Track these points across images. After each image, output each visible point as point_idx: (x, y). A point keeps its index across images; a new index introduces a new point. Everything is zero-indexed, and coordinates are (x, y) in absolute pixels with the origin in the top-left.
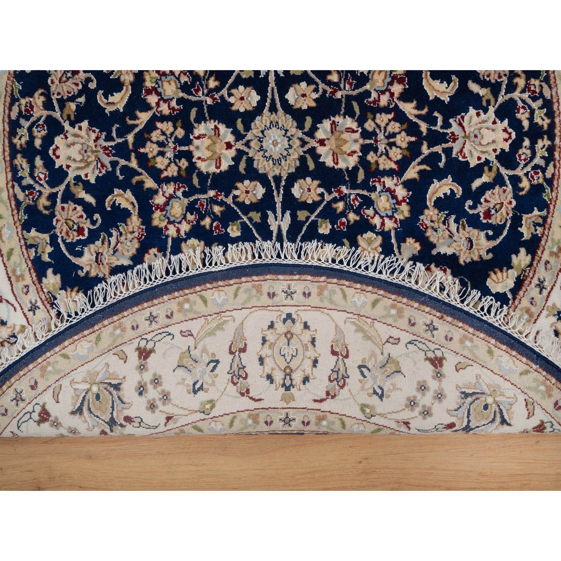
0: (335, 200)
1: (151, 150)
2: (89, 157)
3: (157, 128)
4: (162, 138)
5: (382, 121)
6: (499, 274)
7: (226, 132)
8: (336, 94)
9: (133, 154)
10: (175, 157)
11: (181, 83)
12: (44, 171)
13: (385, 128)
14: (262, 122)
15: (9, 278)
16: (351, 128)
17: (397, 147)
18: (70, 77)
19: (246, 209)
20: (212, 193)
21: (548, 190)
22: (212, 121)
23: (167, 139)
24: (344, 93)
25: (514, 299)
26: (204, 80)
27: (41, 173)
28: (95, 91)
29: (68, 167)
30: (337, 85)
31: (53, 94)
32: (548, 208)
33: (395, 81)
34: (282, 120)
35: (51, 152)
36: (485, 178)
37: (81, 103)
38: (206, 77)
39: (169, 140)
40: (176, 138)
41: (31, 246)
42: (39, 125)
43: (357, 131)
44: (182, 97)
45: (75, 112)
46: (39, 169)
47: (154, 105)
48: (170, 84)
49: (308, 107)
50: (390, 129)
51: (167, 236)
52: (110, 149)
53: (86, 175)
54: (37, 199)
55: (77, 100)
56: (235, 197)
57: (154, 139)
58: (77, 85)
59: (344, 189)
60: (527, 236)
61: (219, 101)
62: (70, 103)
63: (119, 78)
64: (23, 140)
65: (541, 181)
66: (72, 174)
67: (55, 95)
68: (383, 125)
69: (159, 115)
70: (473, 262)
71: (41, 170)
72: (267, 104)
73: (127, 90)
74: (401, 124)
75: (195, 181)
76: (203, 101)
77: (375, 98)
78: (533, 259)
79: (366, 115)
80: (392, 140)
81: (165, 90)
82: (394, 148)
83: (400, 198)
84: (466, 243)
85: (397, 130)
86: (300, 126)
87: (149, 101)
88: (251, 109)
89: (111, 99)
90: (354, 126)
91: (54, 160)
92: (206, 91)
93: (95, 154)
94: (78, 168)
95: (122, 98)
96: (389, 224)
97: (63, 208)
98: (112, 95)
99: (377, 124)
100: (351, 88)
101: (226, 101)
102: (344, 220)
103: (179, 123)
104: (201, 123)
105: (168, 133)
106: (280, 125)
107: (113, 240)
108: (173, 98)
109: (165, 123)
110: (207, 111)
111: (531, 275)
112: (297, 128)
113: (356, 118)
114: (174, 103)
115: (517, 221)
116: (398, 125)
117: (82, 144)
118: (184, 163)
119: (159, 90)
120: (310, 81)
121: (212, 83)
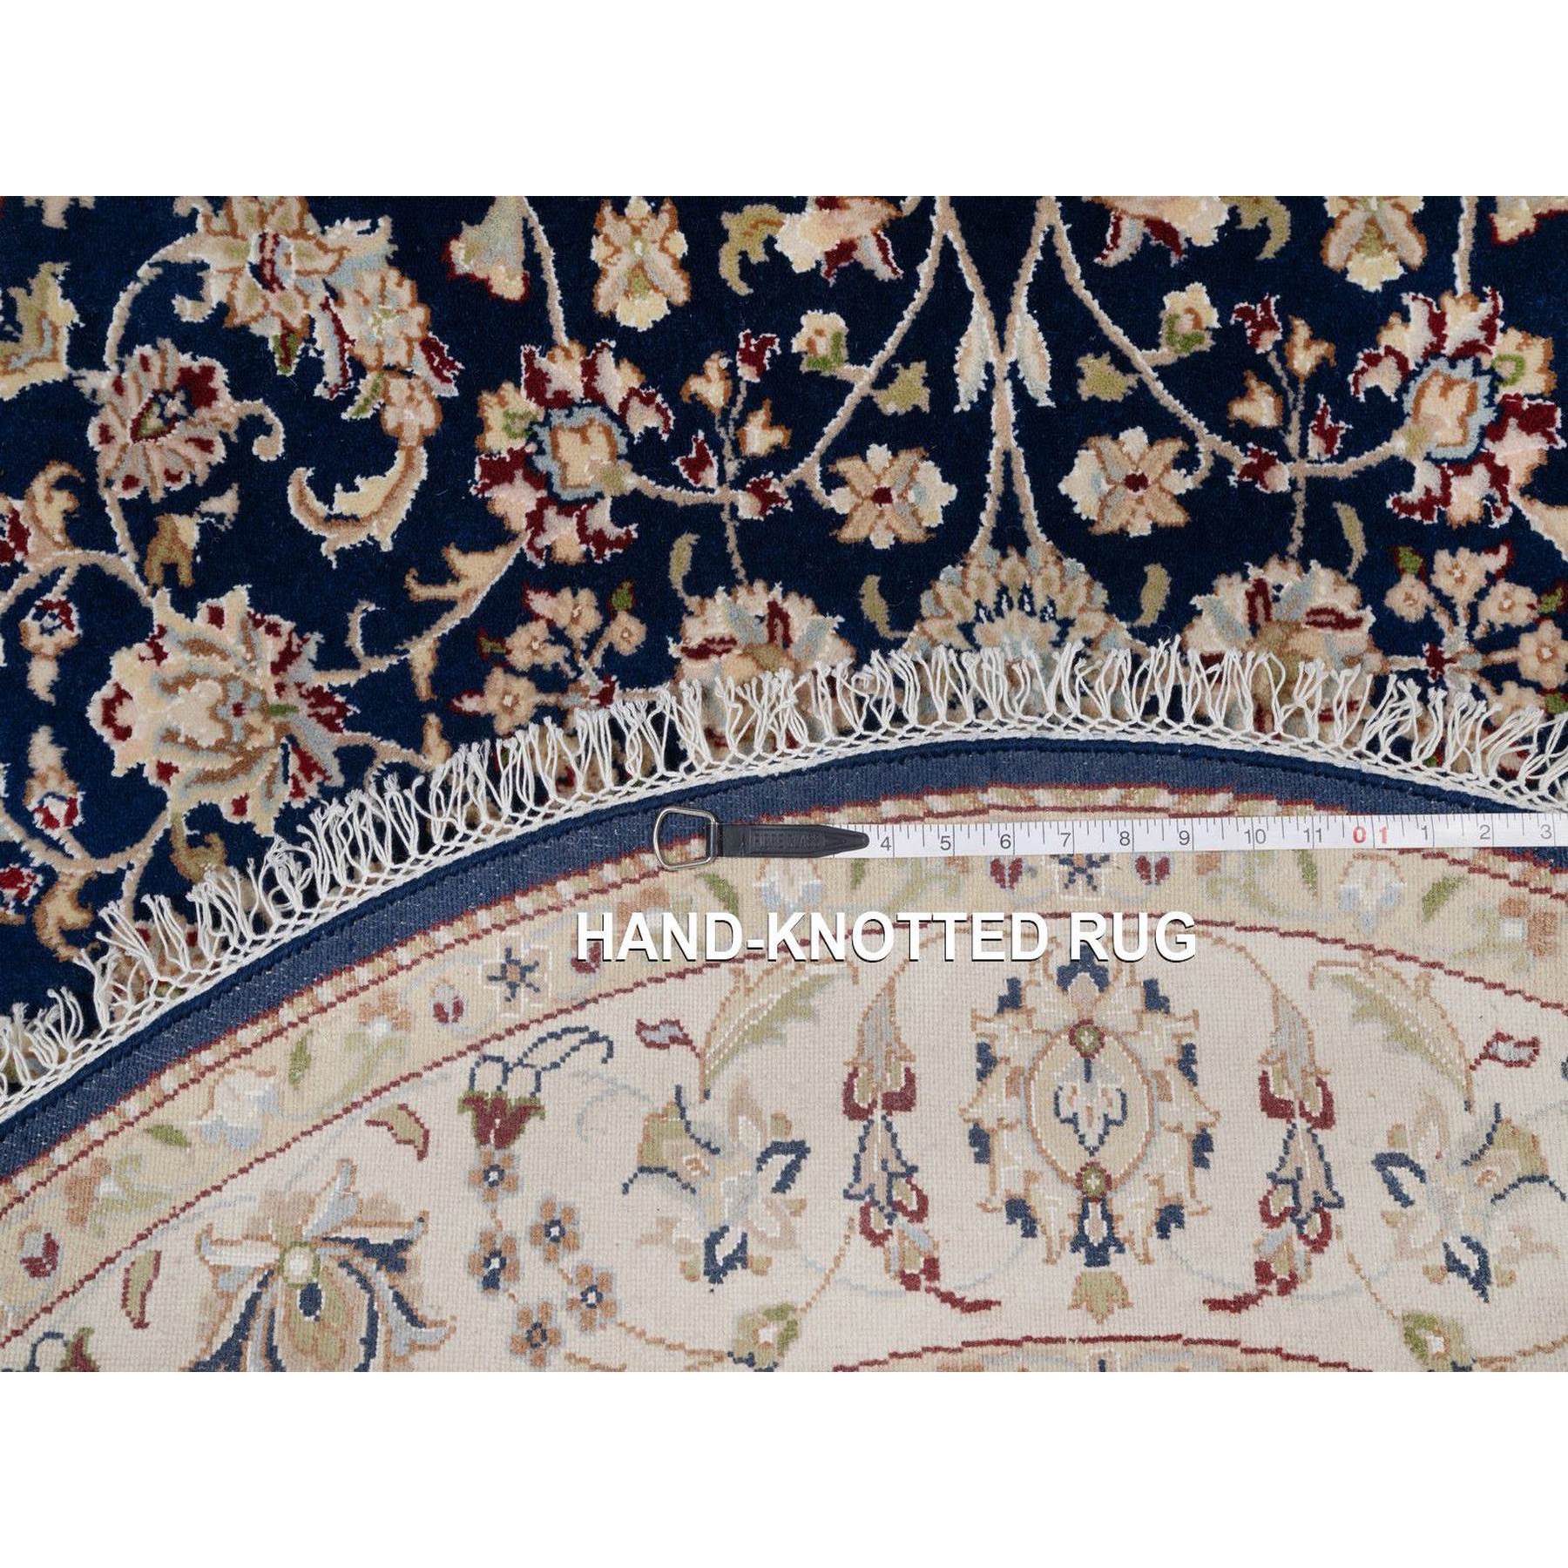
1: (508, 701)
2: (250, 730)
3: (535, 617)
4: (553, 655)
5: (1461, 580)
7: (815, 630)
8: (1268, 476)
9: (433, 719)
11: (631, 437)
12: (67, 788)
13: (1473, 609)
14: (963, 587)
16: (1332, 612)
17: (1524, 683)
18: (176, 417)
22: (759, 586)
23: (571, 660)
24: (1303, 469)
26: (724, 423)
27: (53, 795)
28: (281, 469)
29: (166, 771)
30: (1271, 437)
31: (109, 483)
33: (1513, 421)
34: (1048, 582)
35: (94, 713)
37: (220, 517)
38: (735, 412)
39: (582, 662)
40: (611, 653)
42: (48, 605)
43: (1356, 623)
44: (636, 493)
45: (196, 553)
46: (44, 780)
47: (519, 522)
48: (585, 440)
49: (1155, 526)
50: (1491, 611)
52: (339, 699)
53: (240, 806)
54: (37, 900)
55: (205, 507)
57: (521, 659)
58: (205, 445)
61: (788, 506)
62: (176, 517)
63: (378, 416)
66: (179, 802)
67: (117, 487)
68: (1463, 596)
69: (541, 565)
71: (53, 784)
72: (983, 517)
73: (409, 465)
74: (1539, 591)
76: (721, 507)
77: (1428, 491)
79: (1394, 558)
80: (1501, 657)
81: (564, 466)
82: (1510, 687)
85: (1521, 616)
86: (1123, 605)
87: (499, 509)
88: (918, 536)
89: (343, 502)
90: (1345, 599)
91: (106, 747)
92: (732, 468)
93: (278, 719)
94: (207, 778)
95: (390, 498)
98: (350, 487)
99: (1438, 593)
100: (1329, 450)
101: (818, 506)
103: (622, 597)
104: (711, 595)
105: (577, 633)
106: (1040, 602)
108: (600, 495)
109: (566, 594)
110: (739, 547)
112: (1108, 610)
113: (1352, 569)
114: (601, 517)
116: (1524, 595)
117: (224, 681)
119: (543, 463)
120: (1160, 426)
121: (760, 437)
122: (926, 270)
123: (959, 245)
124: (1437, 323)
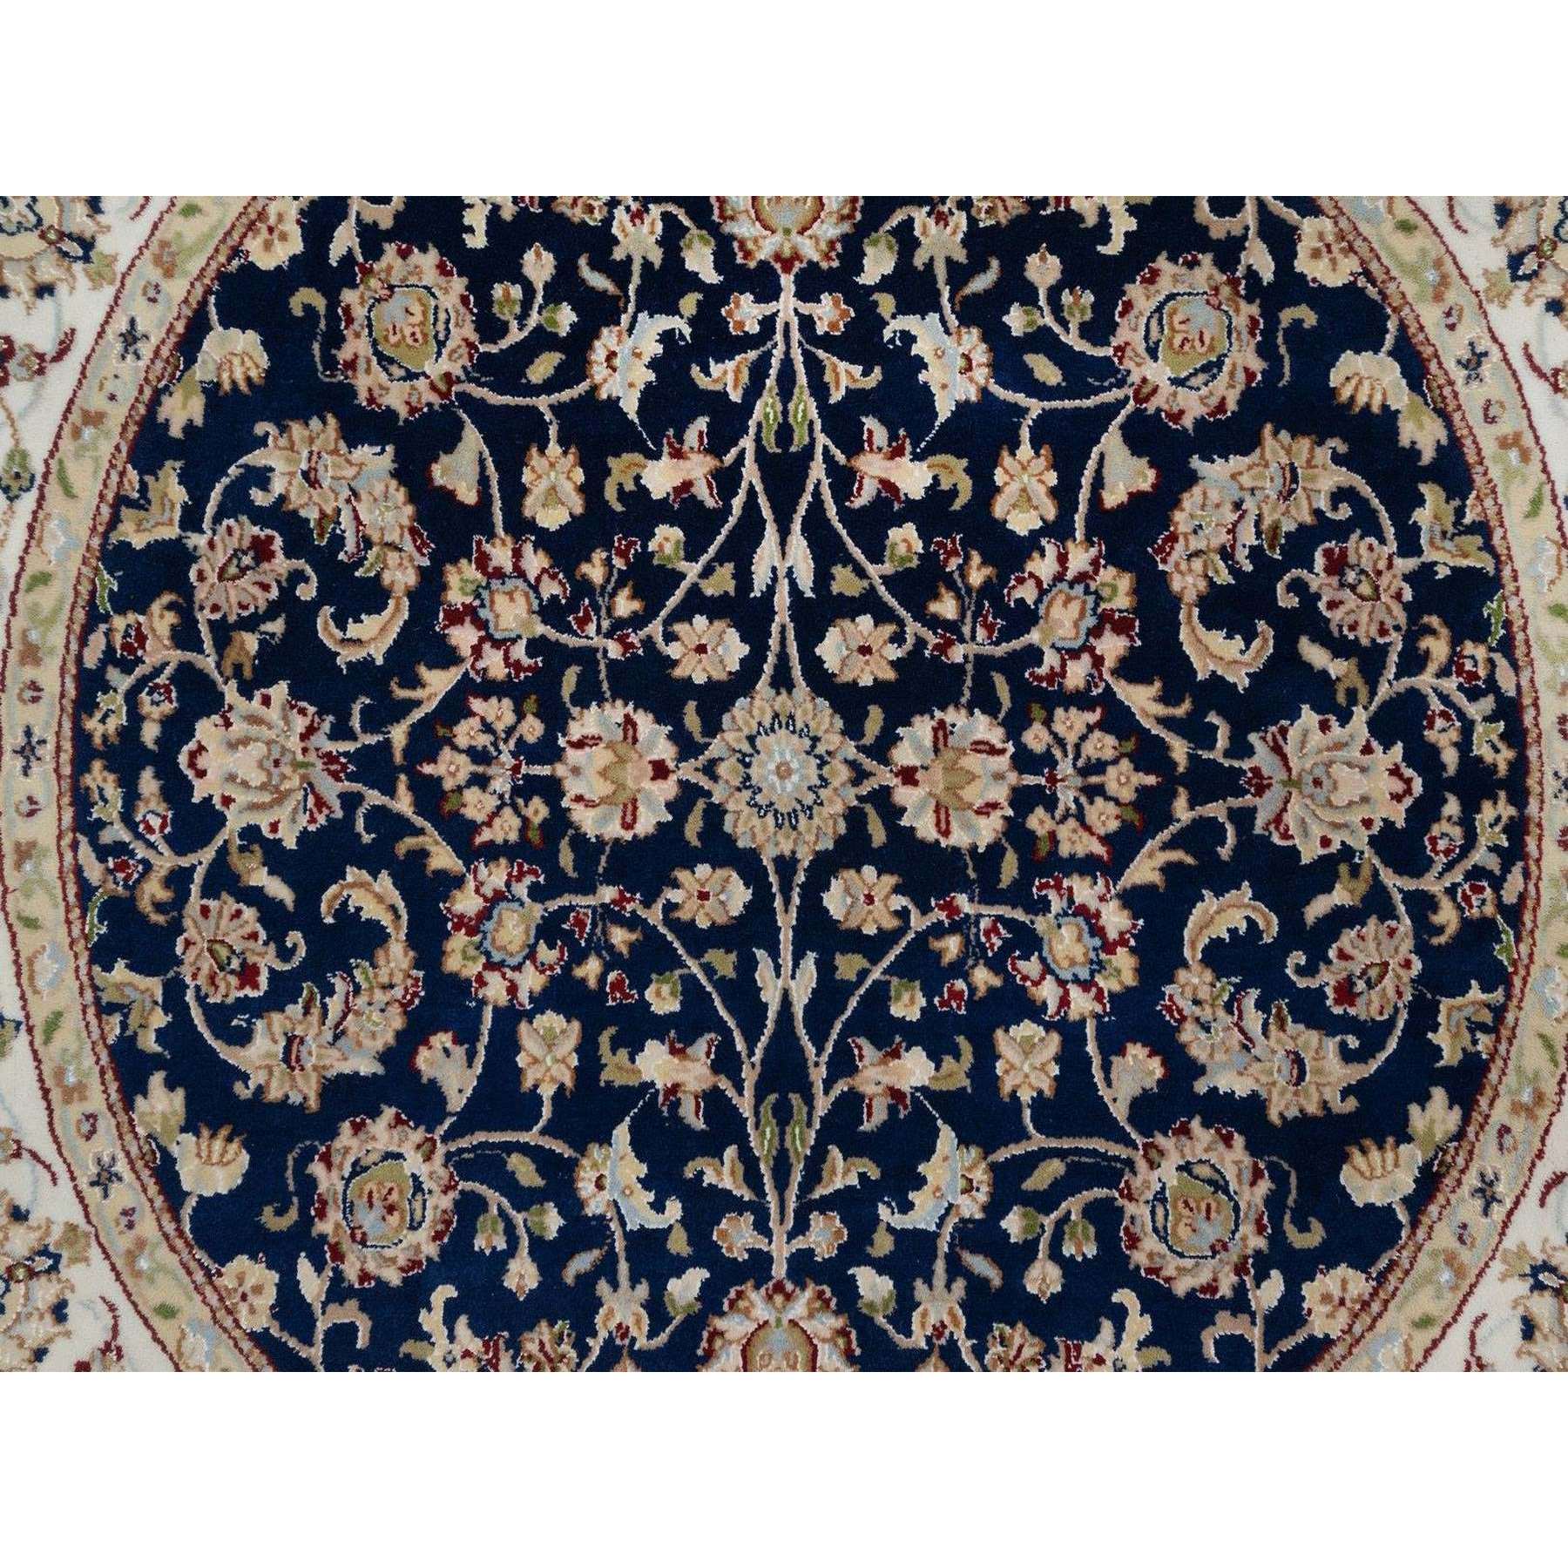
0: (938, 930)
1: (452, 768)
2: (284, 777)
3: (472, 714)
4: (484, 740)
5: (1071, 728)
6: (1375, 1154)
7: (655, 734)
8: (950, 652)
9: (403, 777)
10: (516, 791)
11: (541, 600)
12: (161, 808)
13: (1077, 747)
14: (750, 712)
15: (46, 1093)
16: (987, 743)
17: (1108, 798)
18: (248, 568)
19: (698, 940)
20: (608, 893)
21: (1508, 936)
22: (619, 703)
23: (495, 744)
24: (972, 649)
25: (1415, 1224)
26: (602, 595)
27: (152, 812)
28: (314, 607)
29: (227, 801)
30: (953, 627)
31: (202, 608)
32: (1509, 986)
33: (1108, 626)
34: (805, 713)
35: (183, 759)
36: (1341, 896)
37: (273, 635)
38: (609, 588)
39: (502, 746)
40: (520, 740)
41: (112, 1008)
42: (157, 686)
43: (1002, 752)
44: (543, 637)
45: (255, 658)
46: (147, 802)
47: (466, 651)
48: (512, 599)
49: (875, 680)
50: (1089, 749)
51: (482, 1003)
52: (343, 760)
53: (274, 827)
54: (138, 881)
55: (263, 628)
56: (670, 907)
57: (462, 741)
58: (265, 587)
59: (962, 901)
60: (1450, 1056)
61: (640, 652)
62: (244, 634)
63: (378, 575)
64: (113, 724)
65: (1489, 910)
66: (235, 821)
67: (207, 611)
68: (1071, 739)
69: (479, 680)
70: (1304, 1119)
71: (153, 805)
72: (765, 667)
73: (397, 609)
74: (1120, 738)
75: (566, 858)
76: (597, 650)
77: (1052, 668)
78: (1466, 1120)
79: (1029, 711)
80: (1094, 779)
81: (497, 616)
82: (1099, 801)
83: (1112, 935)
84: (1286, 1066)
85: (1109, 754)
86: (853, 730)
87: (453, 642)
88: (723, 676)
89: (353, 630)
90: (996, 736)
91: (189, 782)
92: (606, 624)
93: (302, 771)
94: (254, 807)
95: (383, 630)
96: (1082, 1004)
97: (205, 911)
98: (358, 620)
99: (1055, 735)
100: (990, 637)
101: (659, 653)
102: (960, 985)
103: (530, 704)
104: (587, 707)
105: (500, 727)
106: (799, 725)
107: (335, 1005)
108: (519, 637)
109: (494, 700)
110: (608, 676)
111: (1460, 1161)
112: (843, 733)
113: (1001, 716)
114: (519, 652)
115: (1423, 1015)
116: (1110, 740)
117: (269, 743)
118: (538, 810)
119: (484, 614)
120: (883, 615)
121: (625, 605)
122: (737, 503)
123: (759, 488)
124: (1062, 559)
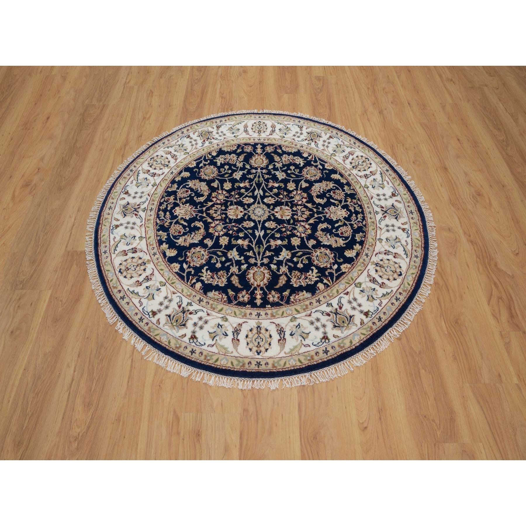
0: (282, 228)
1: (212, 212)
2: (187, 213)
3: (215, 206)
4: (216, 209)
6: (349, 251)
8: (282, 201)
10: (221, 214)
11: (225, 196)
12: (169, 216)
14: (254, 206)
15: (147, 245)
17: (305, 214)
18: (185, 193)
19: (246, 229)
20: (234, 224)
21: (364, 228)
22: (236, 205)
24: (285, 200)
25: (357, 259)
26: (234, 195)
28: (194, 197)
29: (179, 215)
30: (282, 198)
32: (366, 233)
33: (304, 198)
34: (262, 206)
35: (173, 211)
36: (339, 224)
39: (219, 210)
40: (222, 209)
41: (159, 236)
42: (171, 204)
43: (290, 210)
44: (225, 199)
45: (185, 201)
46: (167, 215)
47: (215, 201)
48: (221, 196)
49: (272, 203)
50: (302, 210)
51: (214, 235)
52: (196, 211)
53: (185, 217)
54: (165, 223)
55: (186, 198)
56: (242, 225)
57: (213, 209)
58: (187, 195)
59: (285, 225)
60: (358, 240)
61: (239, 201)
62: (183, 199)
63: (203, 194)
64: (164, 207)
65: (361, 225)
66: (180, 217)
67: (179, 197)
68: (300, 209)
69: (216, 203)
70: (338, 247)
72: (256, 202)
73: (205, 197)
75: (228, 220)
78: (362, 247)
79: (293, 206)
81: (219, 197)
83: (307, 228)
84: (334, 241)
86: (269, 208)
87: (213, 200)
88: (250, 203)
89: (199, 198)
90: (289, 208)
91: (174, 213)
92: (234, 198)
94: (183, 215)
95: (203, 199)
96: (303, 235)
97: (174, 226)
99: (297, 208)
100: (287, 199)
101: (241, 201)
102: (285, 233)
103: (223, 206)
104: (231, 206)
105: (219, 208)
107: (192, 236)
109: (218, 205)
110: (234, 203)
111: (362, 252)
112: (267, 208)
115: (354, 236)
116: (305, 209)
117: (186, 209)
118: (224, 216)
120: (272, 197)
121: (237, 196)
122: (252, 187)
123: (255, 186)
124: (297, 192)
